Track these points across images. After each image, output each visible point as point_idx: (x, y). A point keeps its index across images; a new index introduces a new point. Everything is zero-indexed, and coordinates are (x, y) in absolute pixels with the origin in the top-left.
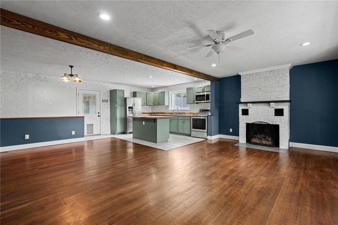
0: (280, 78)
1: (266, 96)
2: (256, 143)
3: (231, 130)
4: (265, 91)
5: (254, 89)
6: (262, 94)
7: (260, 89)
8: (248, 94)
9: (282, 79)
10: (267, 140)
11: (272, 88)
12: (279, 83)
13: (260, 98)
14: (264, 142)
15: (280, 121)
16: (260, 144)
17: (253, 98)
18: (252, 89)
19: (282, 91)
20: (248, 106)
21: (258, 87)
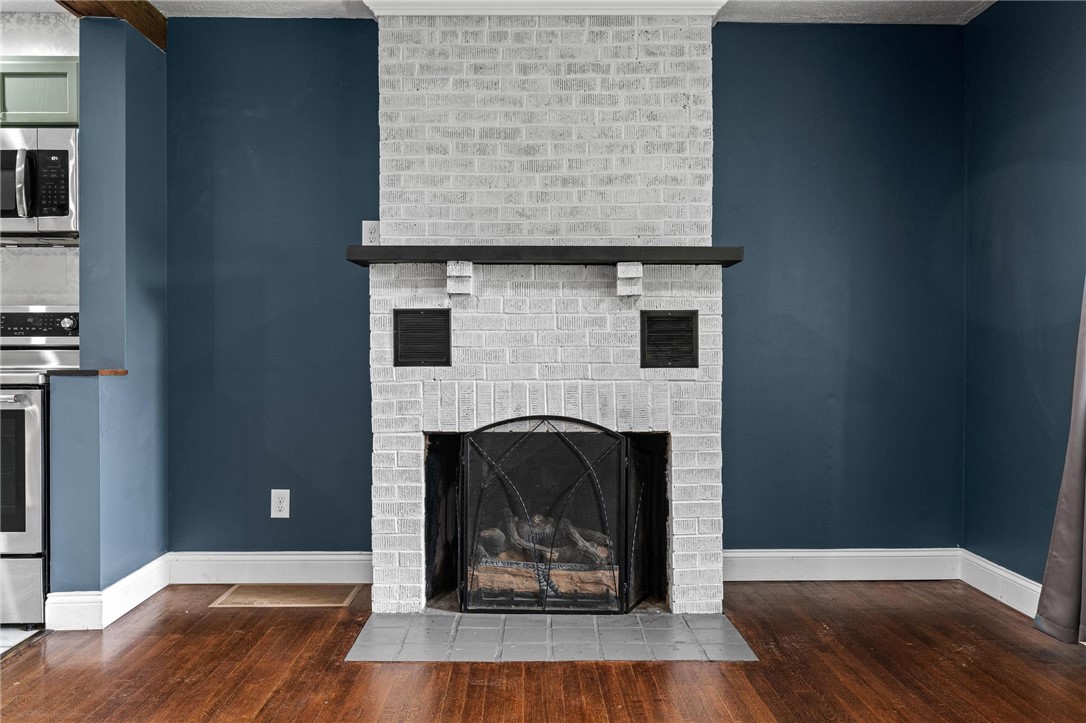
0: (665, 83)
1: (574, 211)
2: (503, 593)
3: (280, 503)
4: (564, 171)
5: (482, 151)
6: (542, 197)
7: (530, 150)
8: (433, 181)
9: (671, 90)
10: (589, 562)
11: (610, 148)
12: (652, 117)
13: (525, 223)
14: (563, 579)
15: (678, 407)
16: (538, 602)
17: (477, 222)
18: (463, 148)
19: (675, 179)
20: (452, 287)
21: (515, 132)
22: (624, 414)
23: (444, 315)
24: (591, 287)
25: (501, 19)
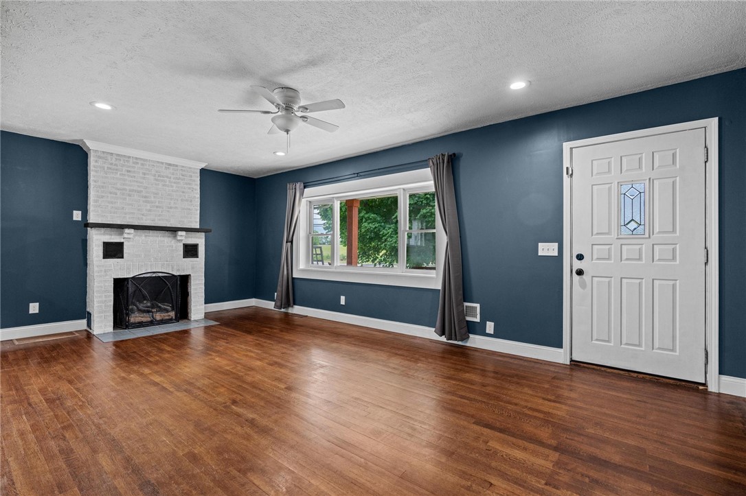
0: (186, 184)
1: (160, 215)
2: (139, 323)
3: (34, 308)
4: (157, 204)
5: (130, 195)
6: (150, 210)
7: (146, 197)
8: (112, 203)
9: (189, 186)
10: (167, 311)
11: (171, 199)
12: (183, 192)
13: (144, 218)
14: (158, 316)
15: (193, 268)
16: (152, 323)
17: (128, 216)
18: (123, 194)
19: (189, 209)
20: (125, 236)
21: (141, 191)
22: (178, 270)
23: (122, 244)
24: (169, 237)
25: (136, 158)
